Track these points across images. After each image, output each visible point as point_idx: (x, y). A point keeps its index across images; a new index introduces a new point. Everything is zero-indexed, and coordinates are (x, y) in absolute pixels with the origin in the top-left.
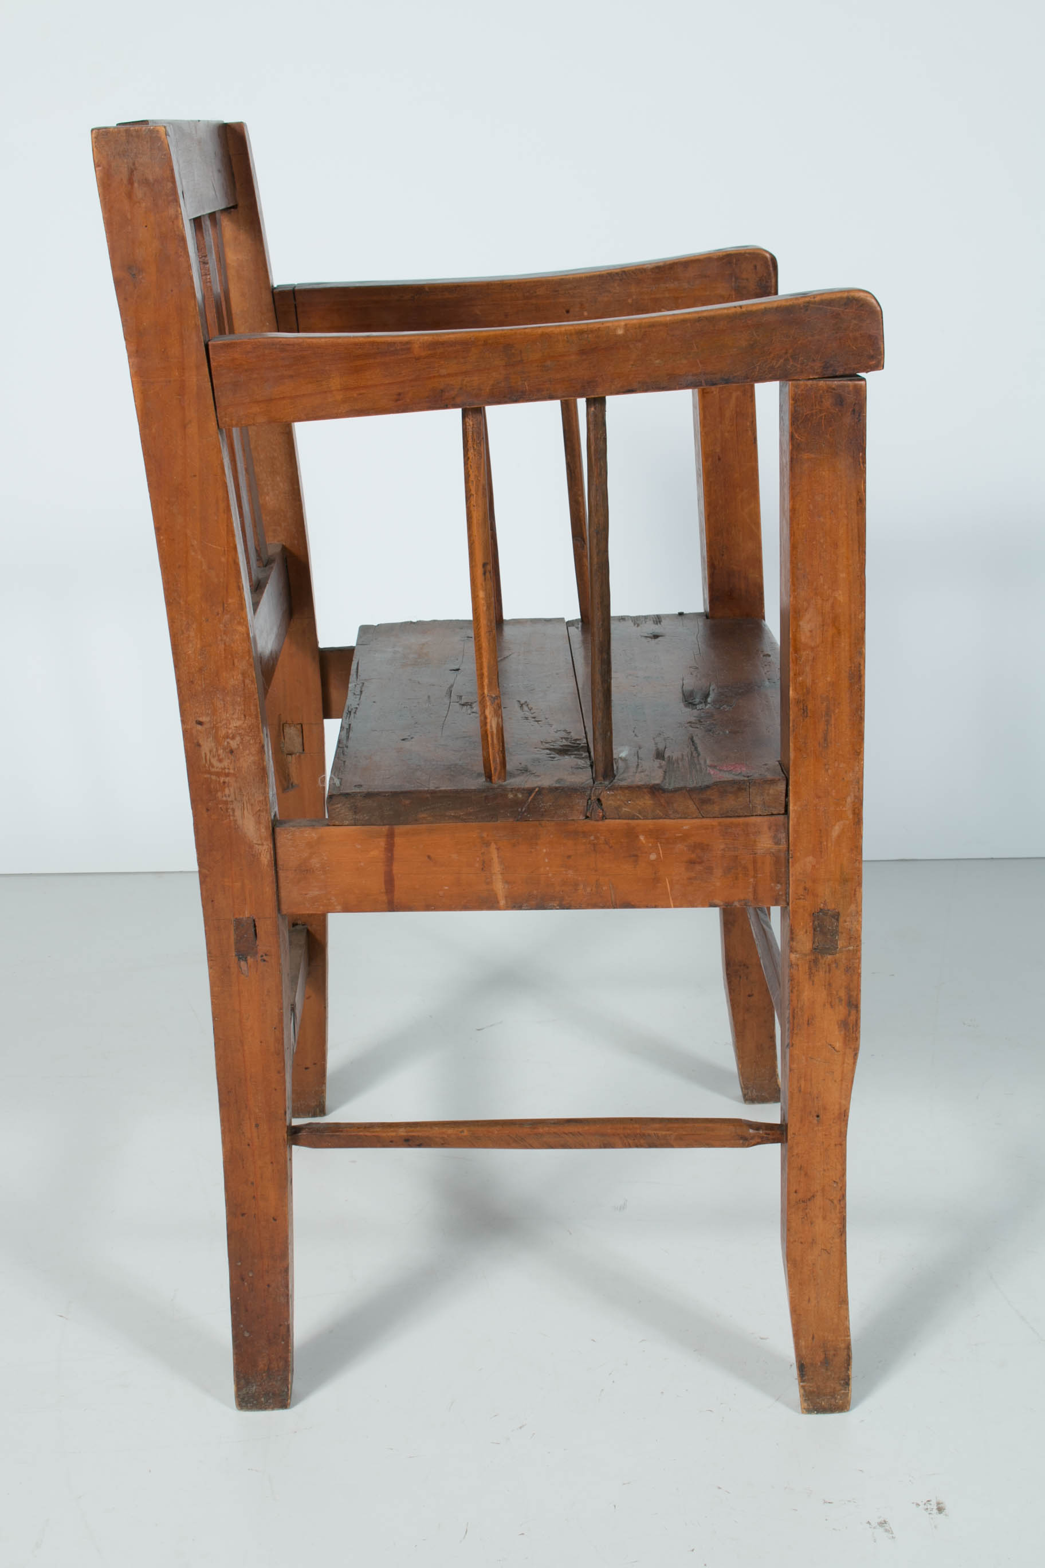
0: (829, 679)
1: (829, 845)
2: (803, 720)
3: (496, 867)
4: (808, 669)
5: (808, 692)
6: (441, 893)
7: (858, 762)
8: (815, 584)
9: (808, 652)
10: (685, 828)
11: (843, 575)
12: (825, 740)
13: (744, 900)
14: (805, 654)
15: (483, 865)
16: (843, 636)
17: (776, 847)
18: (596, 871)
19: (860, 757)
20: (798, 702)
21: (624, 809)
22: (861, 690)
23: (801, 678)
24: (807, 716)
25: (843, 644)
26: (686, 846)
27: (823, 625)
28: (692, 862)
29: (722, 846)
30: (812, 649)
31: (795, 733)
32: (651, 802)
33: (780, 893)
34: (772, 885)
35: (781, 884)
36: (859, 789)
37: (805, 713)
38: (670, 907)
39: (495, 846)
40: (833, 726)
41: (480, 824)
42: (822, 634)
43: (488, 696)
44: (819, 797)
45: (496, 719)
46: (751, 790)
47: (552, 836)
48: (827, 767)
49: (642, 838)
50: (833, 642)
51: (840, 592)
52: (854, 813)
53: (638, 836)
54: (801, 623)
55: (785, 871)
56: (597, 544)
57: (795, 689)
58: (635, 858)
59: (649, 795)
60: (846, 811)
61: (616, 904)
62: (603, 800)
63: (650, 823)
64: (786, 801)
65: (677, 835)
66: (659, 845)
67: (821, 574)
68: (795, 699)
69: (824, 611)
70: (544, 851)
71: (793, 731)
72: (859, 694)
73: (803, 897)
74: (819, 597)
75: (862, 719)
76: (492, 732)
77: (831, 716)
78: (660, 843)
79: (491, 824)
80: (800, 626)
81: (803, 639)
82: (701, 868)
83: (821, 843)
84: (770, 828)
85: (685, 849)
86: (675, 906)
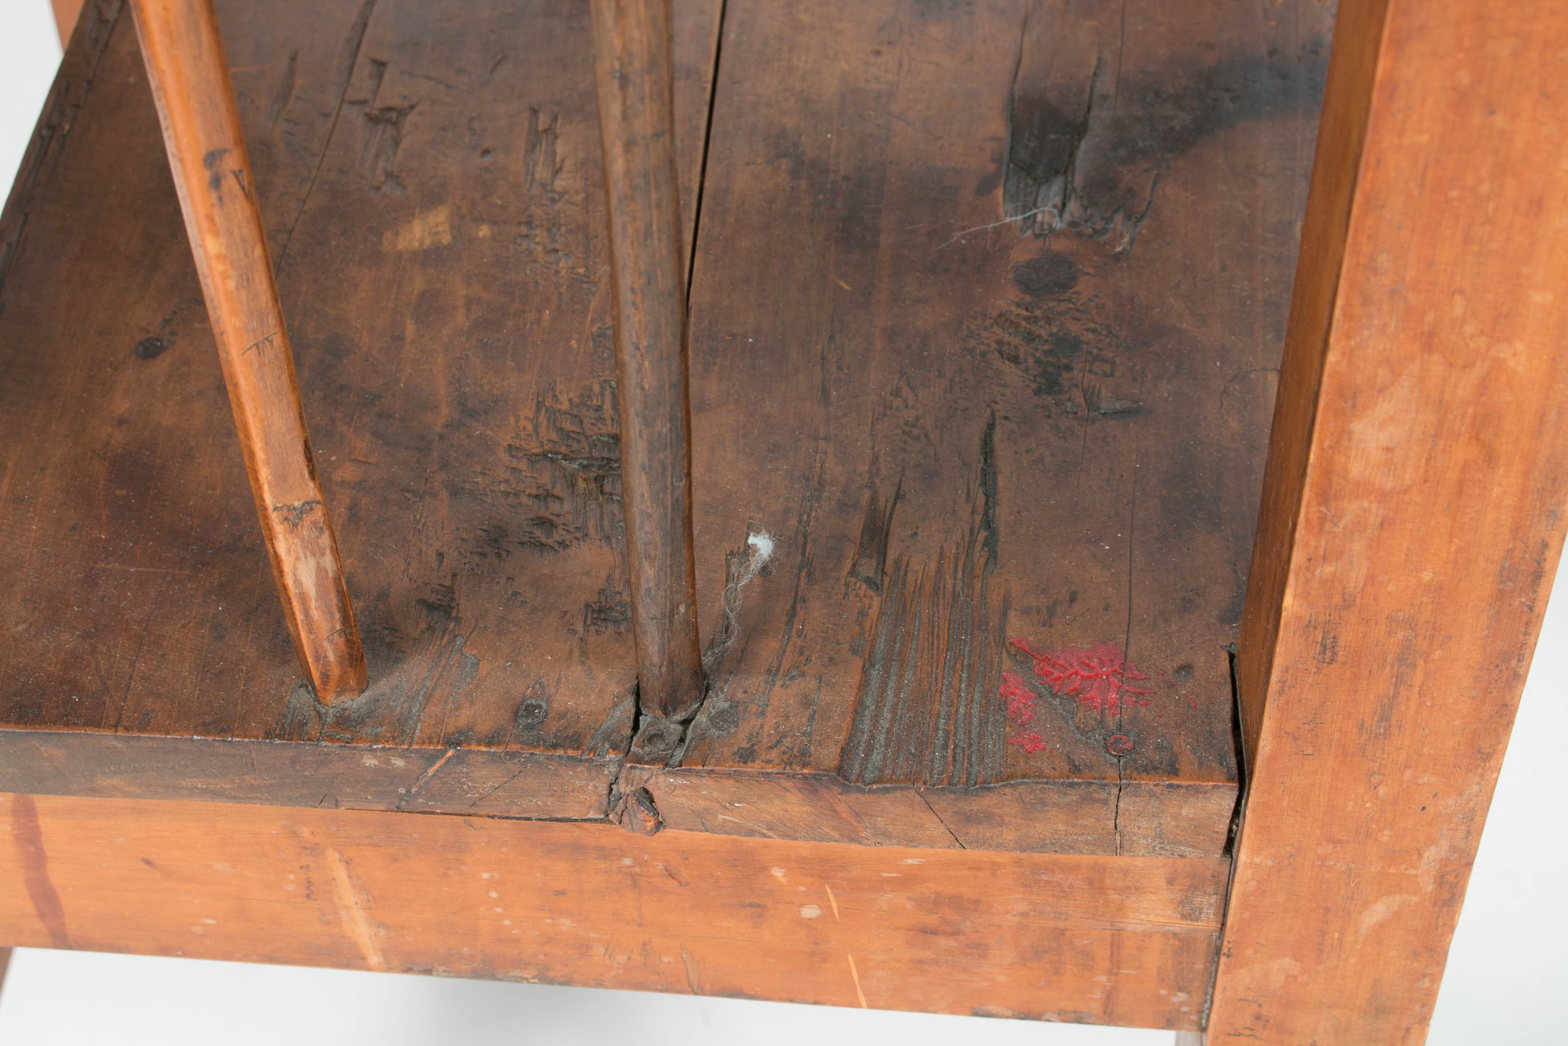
0: (1426, 576)
1: (1349, 939)
2: (1318, 671)
3: (348, 894)
4: (1358, 546)
5: (1347, 604)
6: (197, 930)
7: (1482, 776)
8: (1430, 318)
9: (1366, 504)
10: (910, 861)
11: (1539, 298)
12: (1384, 718)
13: (1075, 1012)
14: (1351, 509)
15: (308, 888)
16: (1501, 471)
17: (1186, 925)
18: (641, 925)
19: (1493, 763)
20: (1309, 626)
21: (721, 817)
22: (1531, 609)
23: (1329, 569)
24: (1332, 660)
25: (1496, 491)
26: (909, 898)
27: (1436, 436)
28: (926, 931)
29: (1022, 907)
30: (1383, 496)
31: (1283, 699)
32: (808, 809)
33: (1184, 1009)
34: (1163, 992)
35: (1189, 993)
36: (1469, 832)
37: (1329, 654)
38: (854, 1004)
39: (337, 856)
40: (1417, 689)
41: (287, 809)
42: (1429, 460)
43: (276, 509)
44: (1336, 842)
45: (312, 562)
46: (1121, 805)
47: (504, 849)
48: (1376, 779)
49: (778, 872)
50: (1461, 482)
51: (1520, 346)
52: (1441, 881)
53: (765, 869)
54: (1357, 427)
55: (1206, 969)
56: (625, 117)
57: (1304, 595)
58: (759, 911)
59: (799, 795)
60: (1416, 876)
61: (702, 989)
62: (656, 794)
63: (804, 847)
64: (1230, 830)
65: (885, 875)
66: (829, 890)
67: (1461, 292)
68: (1299, 618)
69: (1447, 397)
70: (486, 876)
71: (1281, 692)
72: (1524, 619)
73: (1248, 1032)
74: (1436, 357)
75: (1516, 679)
76: (303, 597)
77: (1414, 666)
78: (833, 887)
79: (320, 812)
80: (1350, 433)
81: (1356, 469)
82: (955, 945)
83: (1323, 934)
84: (1170, 882)
85: (908, 905)
86: (871, 1006)
